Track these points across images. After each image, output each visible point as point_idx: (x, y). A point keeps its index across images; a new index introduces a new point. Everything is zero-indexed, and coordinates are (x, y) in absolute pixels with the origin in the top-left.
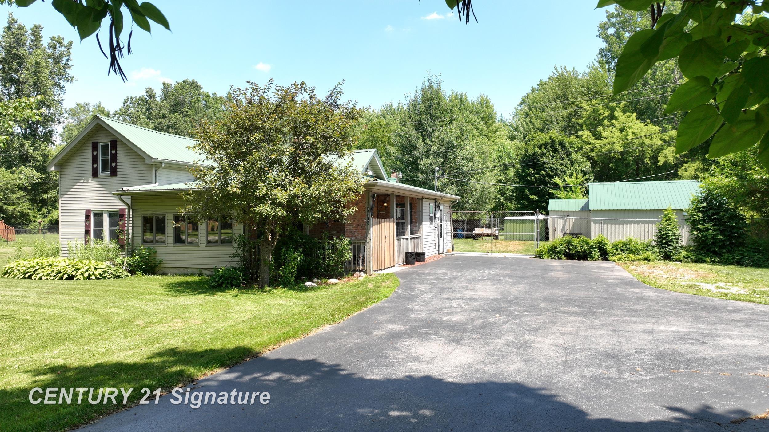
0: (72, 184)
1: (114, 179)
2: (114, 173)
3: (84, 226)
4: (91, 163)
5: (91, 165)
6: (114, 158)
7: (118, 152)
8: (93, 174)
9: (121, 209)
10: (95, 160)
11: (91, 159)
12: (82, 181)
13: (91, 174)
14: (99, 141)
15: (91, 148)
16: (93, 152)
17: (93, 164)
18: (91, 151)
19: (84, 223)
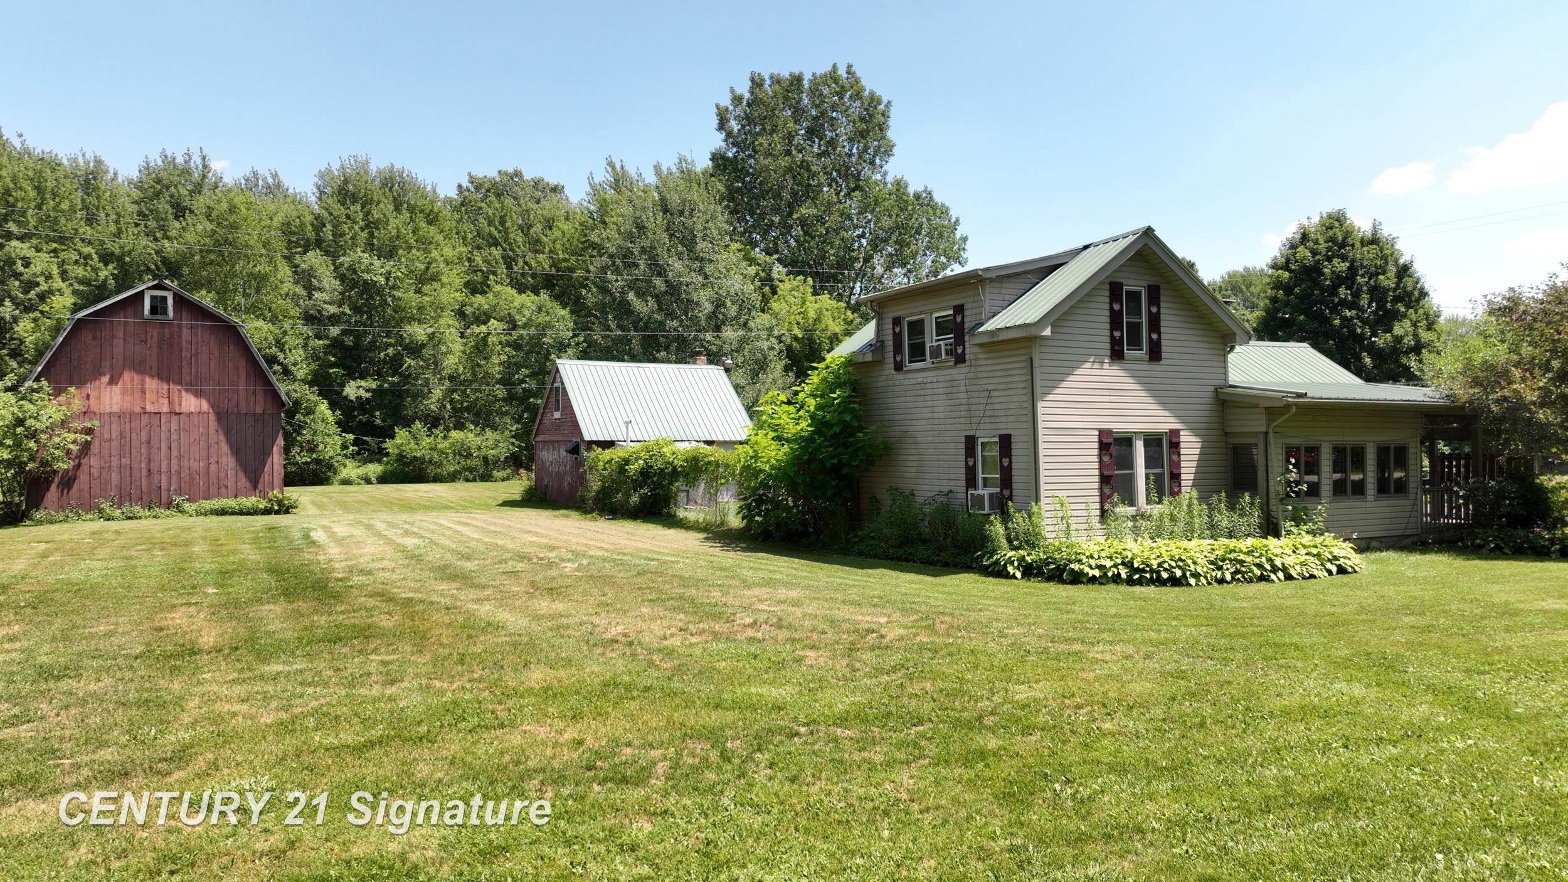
0: (1068, 370)
1: (1155, 366)
2: (1155, 354)
3: (1097, 465)
4: (1108, 326)
5: (1108, 333)
6: (1155, 324)
7: (1162, 311)
8: (1112, 349)
9: (1171, 431)
10: (1115, 321)
11: (1108, 320)
12: (1088, 365)
13: (1108, 353)
14: (1124, 281)
15: (1107, 293)
16: (1111, 304)
17: (1112, 330)
18: (1107, 300)
19: (1096, 459)
